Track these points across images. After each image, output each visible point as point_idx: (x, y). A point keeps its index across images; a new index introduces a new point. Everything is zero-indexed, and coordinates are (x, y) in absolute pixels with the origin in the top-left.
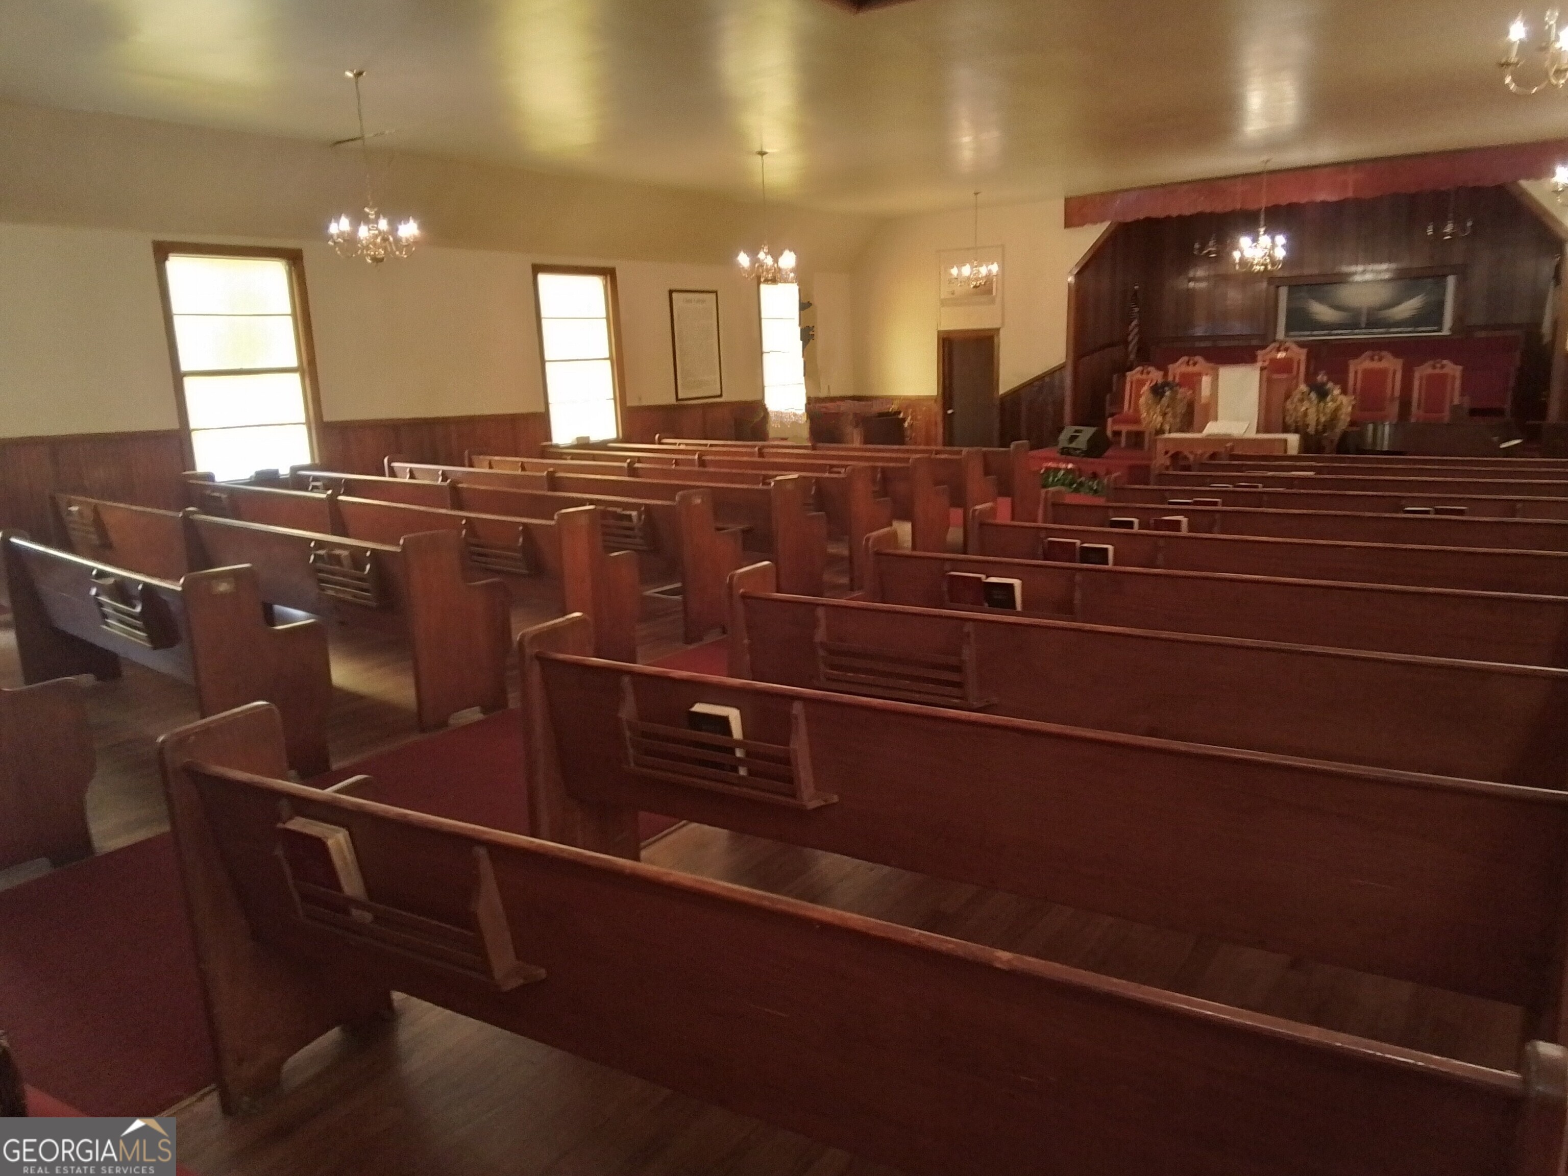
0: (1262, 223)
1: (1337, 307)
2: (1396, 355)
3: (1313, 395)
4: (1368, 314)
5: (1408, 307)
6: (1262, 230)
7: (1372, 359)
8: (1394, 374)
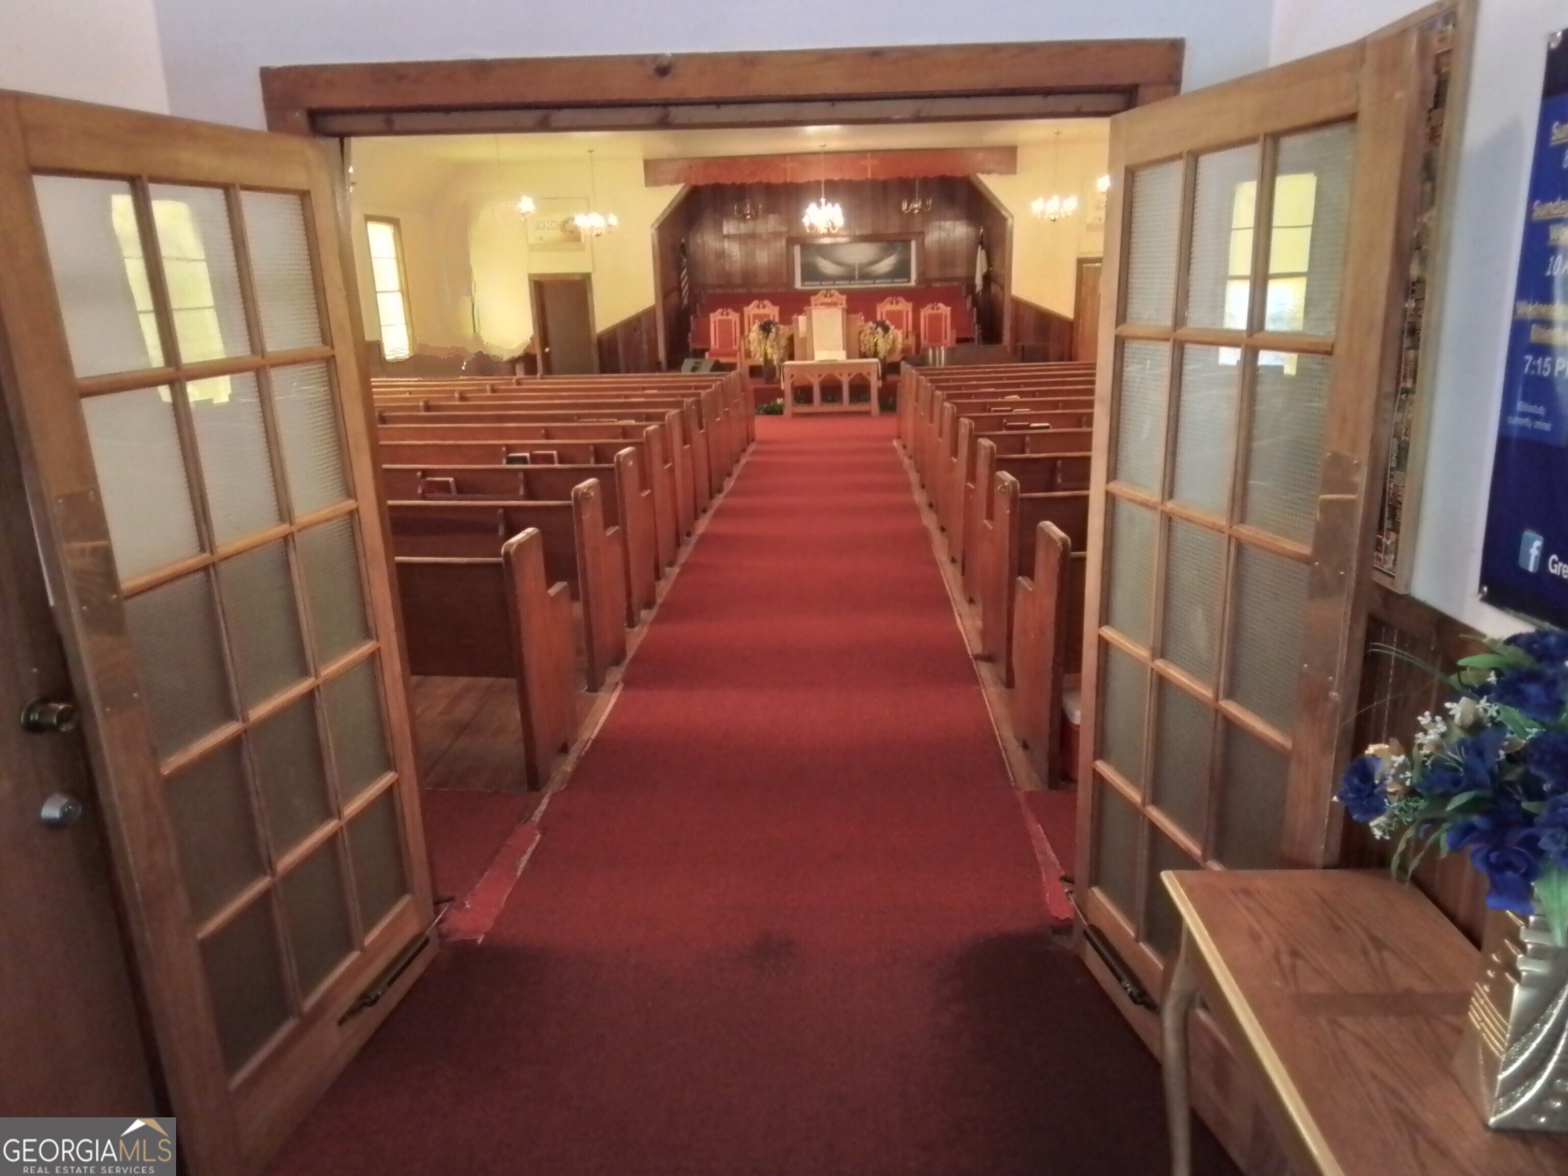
0: (823, 194)
1: (838, 263)
2: (908, 299)
3: (880, 330)
4: (860, 270)
5: (887, 264)
6: (823, 200)
7: (892, 303)
8: (907, 313)
